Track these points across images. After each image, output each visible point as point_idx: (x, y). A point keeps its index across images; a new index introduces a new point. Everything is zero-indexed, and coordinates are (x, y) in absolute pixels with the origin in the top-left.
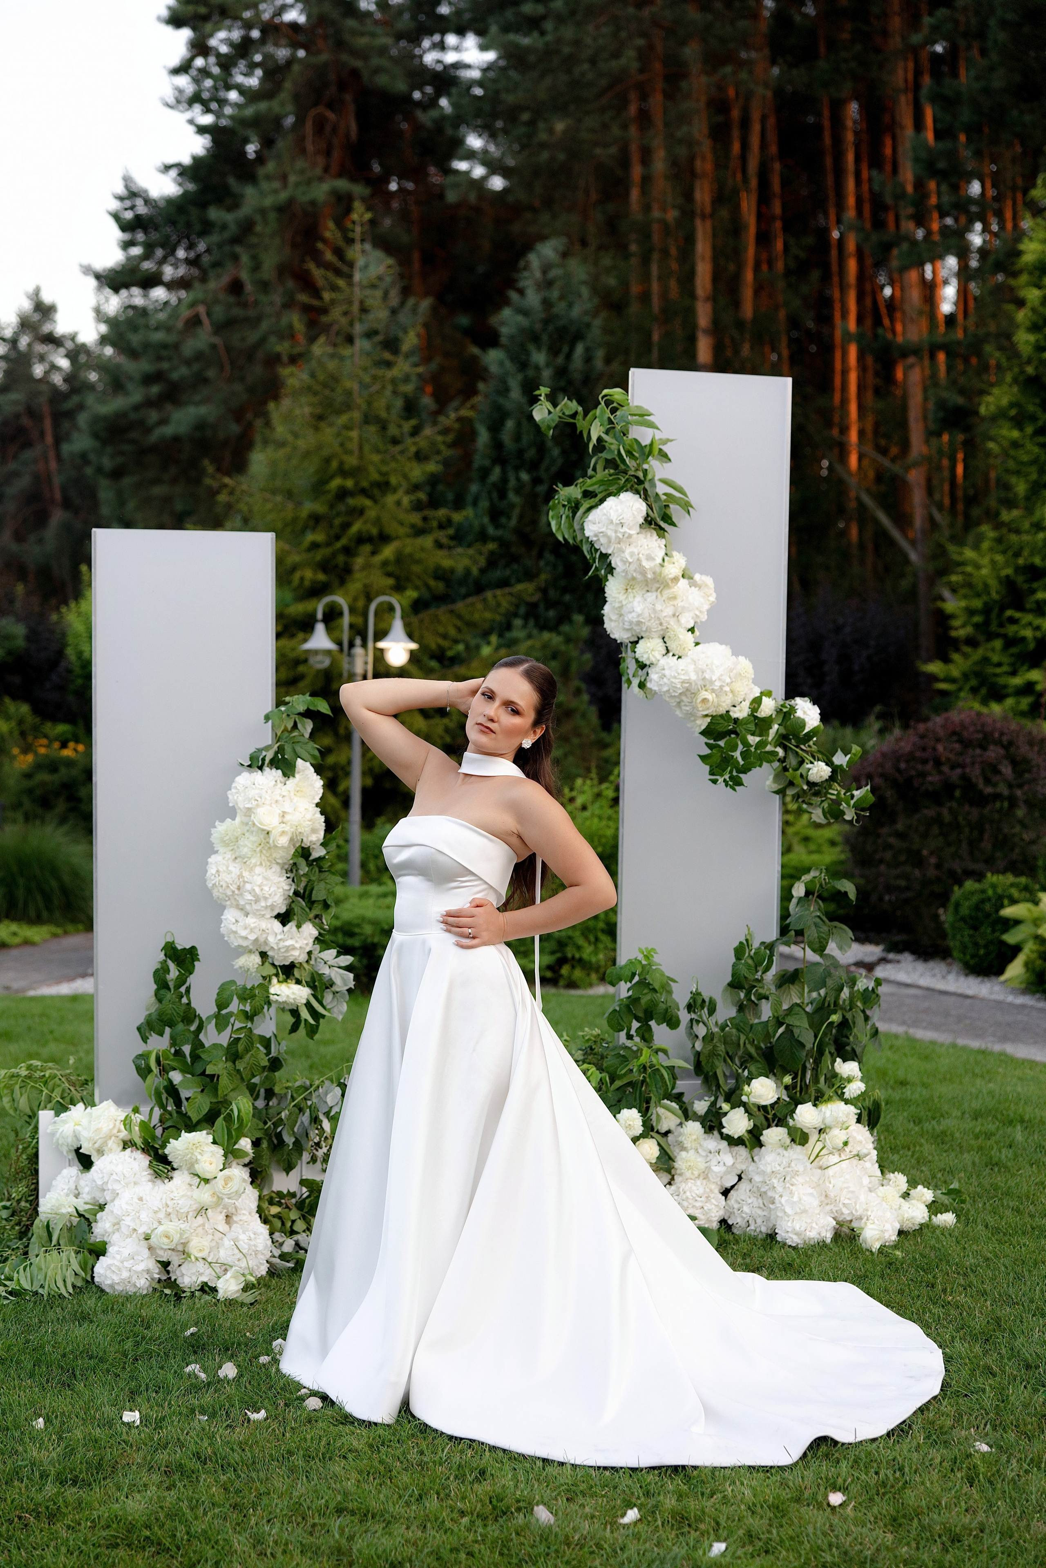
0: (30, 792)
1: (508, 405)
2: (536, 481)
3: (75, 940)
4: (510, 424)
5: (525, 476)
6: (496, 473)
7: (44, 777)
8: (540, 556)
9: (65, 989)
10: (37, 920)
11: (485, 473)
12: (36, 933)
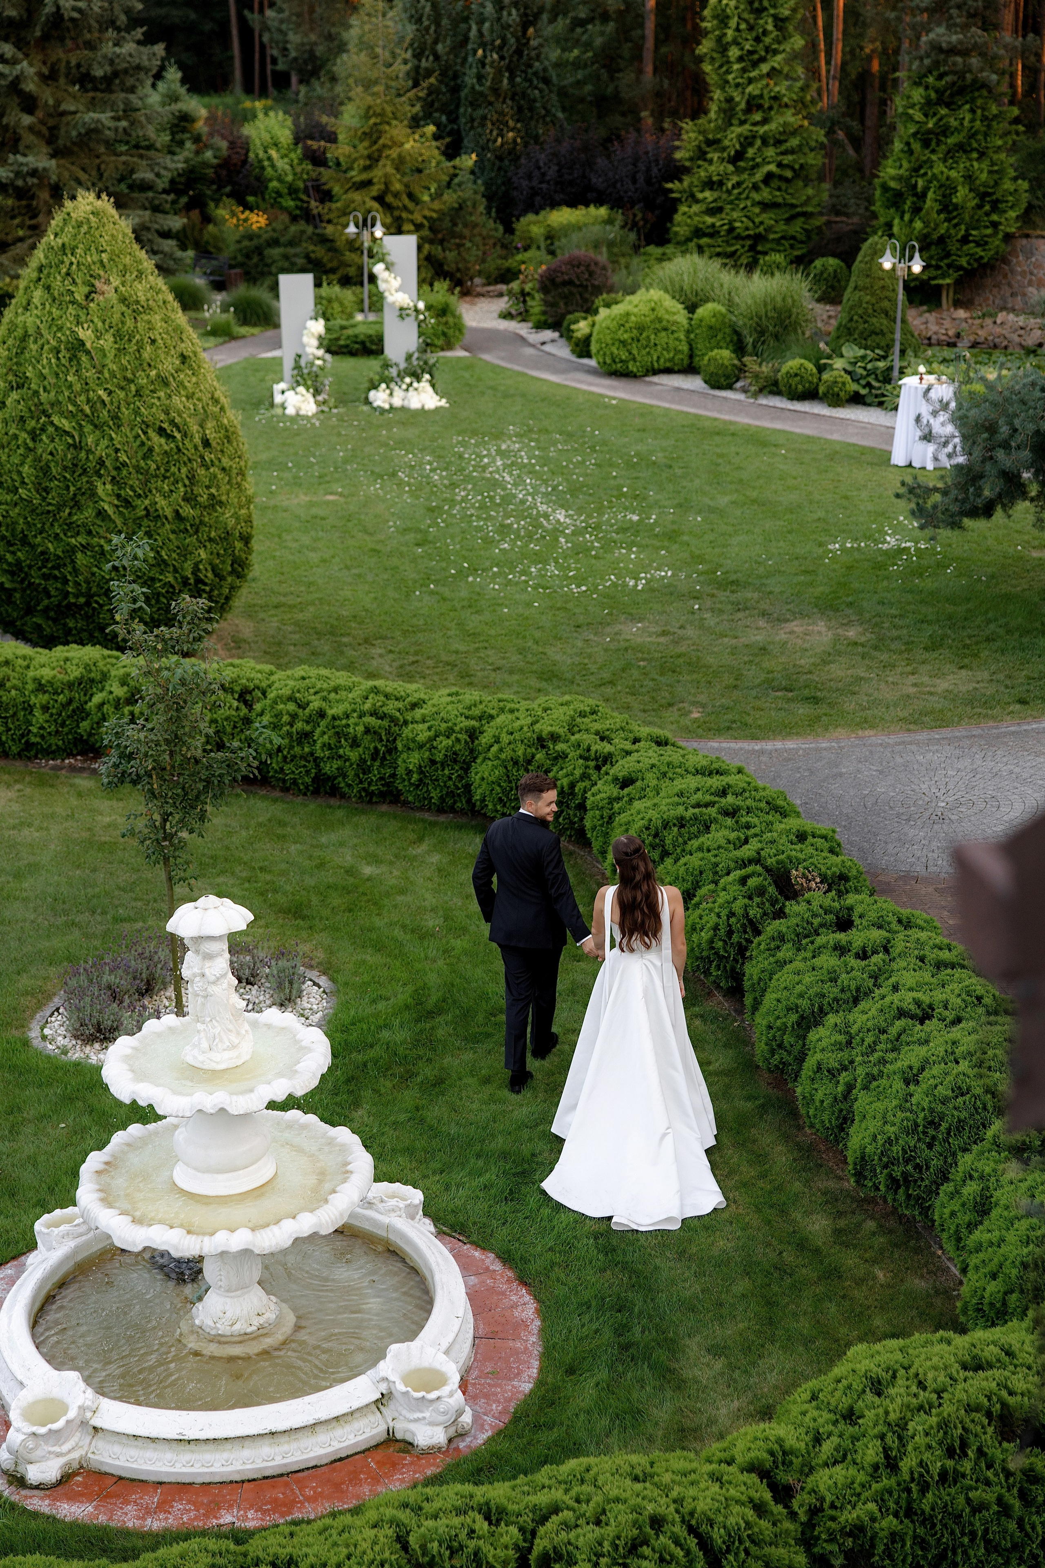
0: (240, 250)
1: (486, 15)
2: (502, 58)
3: (270, 333)
4: (487, 25)
5: (495, 56)
6: (480, 52)
7: (246, 243)
8: (504, 102)
9: (270, 355)
10: (255, 325)
11: (475, 52)
12: (255, 330)
